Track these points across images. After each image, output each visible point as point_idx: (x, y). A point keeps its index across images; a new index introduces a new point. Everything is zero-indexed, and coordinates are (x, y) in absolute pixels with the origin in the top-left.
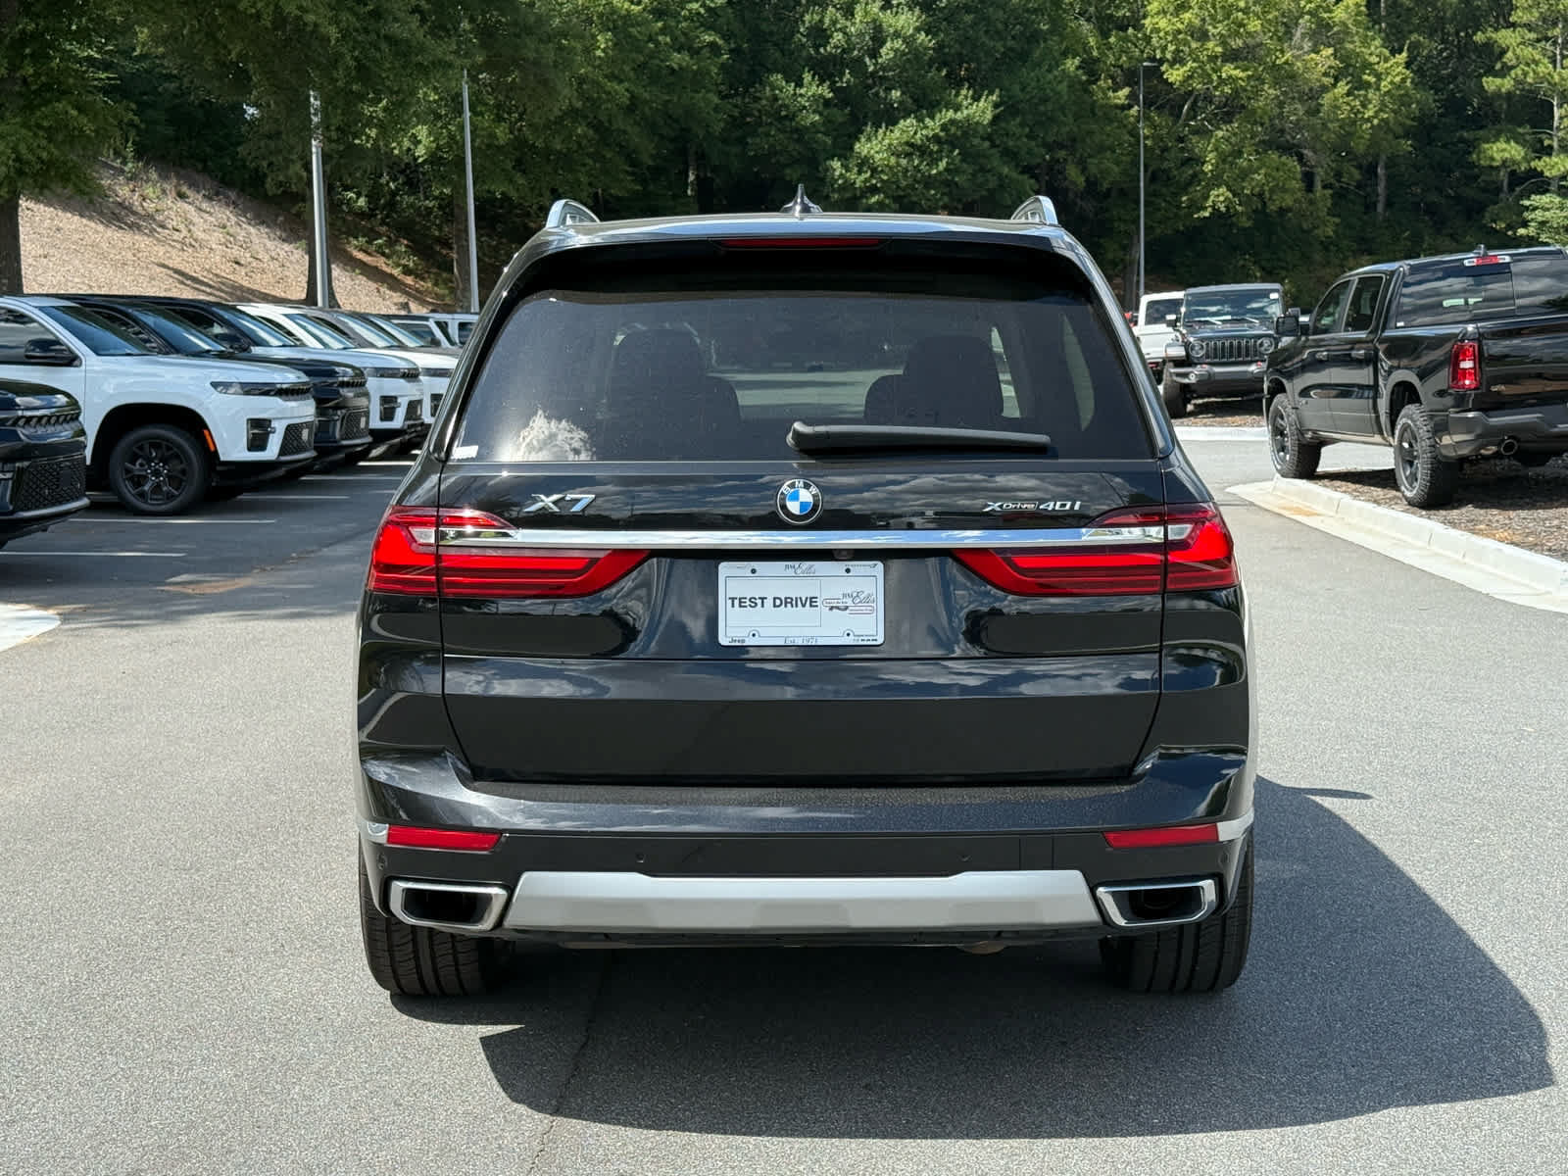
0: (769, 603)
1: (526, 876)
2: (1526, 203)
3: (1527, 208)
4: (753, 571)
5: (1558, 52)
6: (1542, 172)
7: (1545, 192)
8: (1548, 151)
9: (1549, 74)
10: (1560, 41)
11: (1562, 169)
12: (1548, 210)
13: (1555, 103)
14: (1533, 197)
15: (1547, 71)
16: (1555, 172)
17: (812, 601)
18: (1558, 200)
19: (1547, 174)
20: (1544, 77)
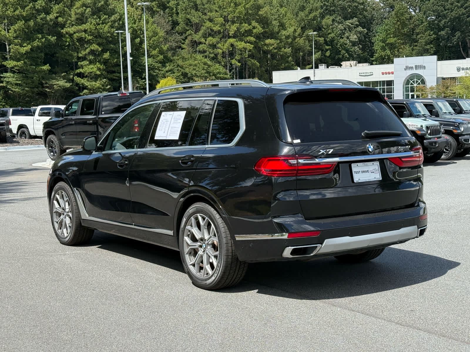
0: (361, 172)
1: (326, 241)
2: (2, 75)
3: (2, 77)
4: (357, 165)
5: (6, 28)
6: (6, 66)
7: (7, 72)
8: (6, 59)
9: (5, 34)
10: (6, 24)
11: (13, 65)
12: (9, 78)
13: (7, 44)
14: (4, 74)
15: (4, 34)
16: (10, 66)
17: (368, 171)
18: (12, 75)
19: (7, 66)
20: (4, 35)
